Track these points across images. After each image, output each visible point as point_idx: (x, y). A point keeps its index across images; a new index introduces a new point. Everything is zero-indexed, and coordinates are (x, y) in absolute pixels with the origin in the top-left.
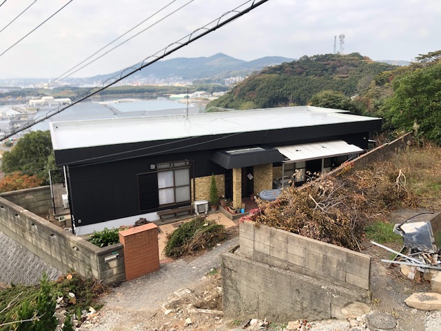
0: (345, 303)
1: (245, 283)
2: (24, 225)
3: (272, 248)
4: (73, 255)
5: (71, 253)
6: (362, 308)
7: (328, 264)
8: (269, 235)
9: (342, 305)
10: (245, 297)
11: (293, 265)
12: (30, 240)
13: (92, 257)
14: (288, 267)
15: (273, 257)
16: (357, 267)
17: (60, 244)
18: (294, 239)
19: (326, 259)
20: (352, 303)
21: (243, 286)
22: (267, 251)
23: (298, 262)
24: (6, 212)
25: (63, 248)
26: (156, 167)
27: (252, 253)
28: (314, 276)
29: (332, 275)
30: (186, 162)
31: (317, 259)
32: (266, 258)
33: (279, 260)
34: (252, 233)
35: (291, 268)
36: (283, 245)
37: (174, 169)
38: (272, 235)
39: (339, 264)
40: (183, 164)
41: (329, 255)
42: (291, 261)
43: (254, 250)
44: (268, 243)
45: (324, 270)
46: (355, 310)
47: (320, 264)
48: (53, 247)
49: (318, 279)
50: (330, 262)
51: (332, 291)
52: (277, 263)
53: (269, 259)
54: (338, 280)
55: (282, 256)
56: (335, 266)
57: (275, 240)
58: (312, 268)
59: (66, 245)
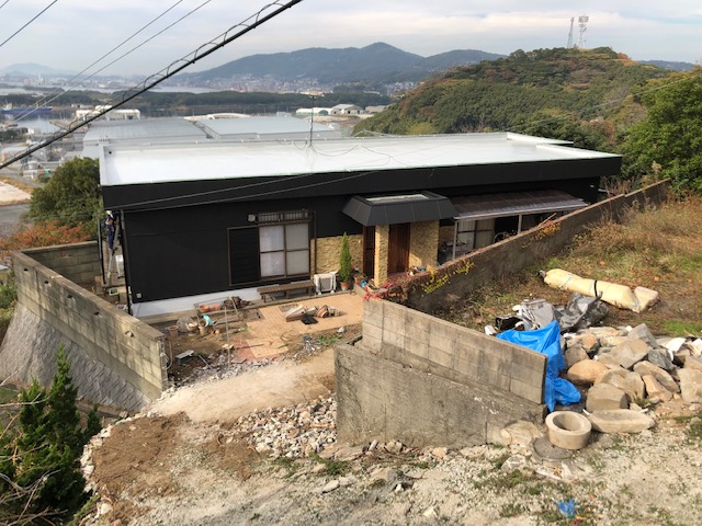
0: (506, 422)
1: (368, 389)
2: (58, 298)
3: (408, 340)
4: (125, 343)
5: (123, 340)
6: (530, 429)
7: (486, 365)
8: (404, 320)
9: (502, 425)
10: (367, 411)
11: (436, 366)
12: (66, 320)
13: (152, 347)
14: (429, 367)
15: (409, 352)
16: (527, 371)
17: (108, 328)
18: (438, 327)
19: (483, 357)
20: (515, 422)
21: (365, 395)
22: (401, 344)
23: (443, 362)
24: (32, 278)
25: (112, 333)
26: (257, 218)
27: (379, 347)
28: (467, 382)
29: (491, 381)
30: (304, 213)
31: (470, 357)
32: (398, 354)
33: (417, 357)
34: (380, 317)
35: (434, 370)
36: (423, 336)
37: (284, 223)
38: (408, 320)
39: (502, 365)
40: (298, 215)
41: (488, 351)
42: (434, 359)
44: (402, 332)
45: (479, 374)
46: (520, 432)
47: (475, 365)
48: (98, 332)
50: (489, 363)
51: (489, 404)
52: (414, 361)
53: (403, 356)
54: (499, 389)
55: (421, 352)
56: (495, 369)
57: (412, 328)
58: (464, 370)
59: (116, 329)
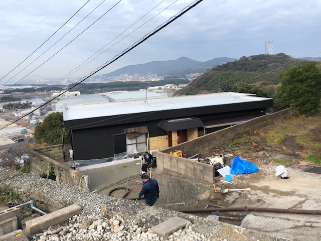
0: (203, 191)
2: (46, 167)
3: (171, 166)
4: (73, 181)
5: (72, 180)
8: (169, 159)
9: (202, 193)
11: (181, 174)
15: (172, 171)
16: (208, 172)
17: (66, 176)
18: (180, 160)
19: (194, 168)
20: (206, 191)
22: (169, 168)
23: (183, 172)
24: (37, 159)
25: (68, 178)
28: (191, 179)
29: (198, 177)
31: (191, 169)
33: (175, 172)
34: (162, 159)
35: (180, 176)
36: (176, 164)
38: (171, 158)
39: (201, 171)
41: (196, 167)
42: (180, 172)
43: (164, 169)
44: (169, 164)
45: (194, 175)
46: (207, 194)
47: (192, 172)
48: (62, 178)
49: (192, 180)
50: (197, 171)
52: (174, 174)
53: (170, 172)
55: (176, 170)
56: (199, 172)
57: (172, 161)
58: (190, 174)
59: (69, 176)
